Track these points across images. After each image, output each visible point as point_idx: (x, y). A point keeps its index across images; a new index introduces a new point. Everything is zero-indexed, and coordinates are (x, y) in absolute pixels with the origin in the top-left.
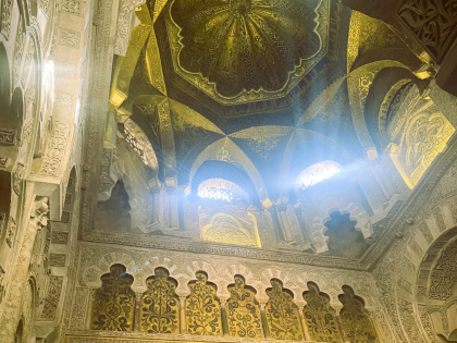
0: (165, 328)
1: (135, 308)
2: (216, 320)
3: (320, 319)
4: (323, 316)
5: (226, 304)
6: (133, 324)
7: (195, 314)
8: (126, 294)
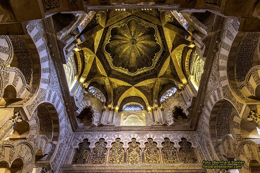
0: (100, 162)
1: (90, 155)
2: (122, 157)
3: (169, 153)
4: (172, 152)
5: (127, 150)
6: (88, 161)
7: (113, 155)
8: (87, 150)
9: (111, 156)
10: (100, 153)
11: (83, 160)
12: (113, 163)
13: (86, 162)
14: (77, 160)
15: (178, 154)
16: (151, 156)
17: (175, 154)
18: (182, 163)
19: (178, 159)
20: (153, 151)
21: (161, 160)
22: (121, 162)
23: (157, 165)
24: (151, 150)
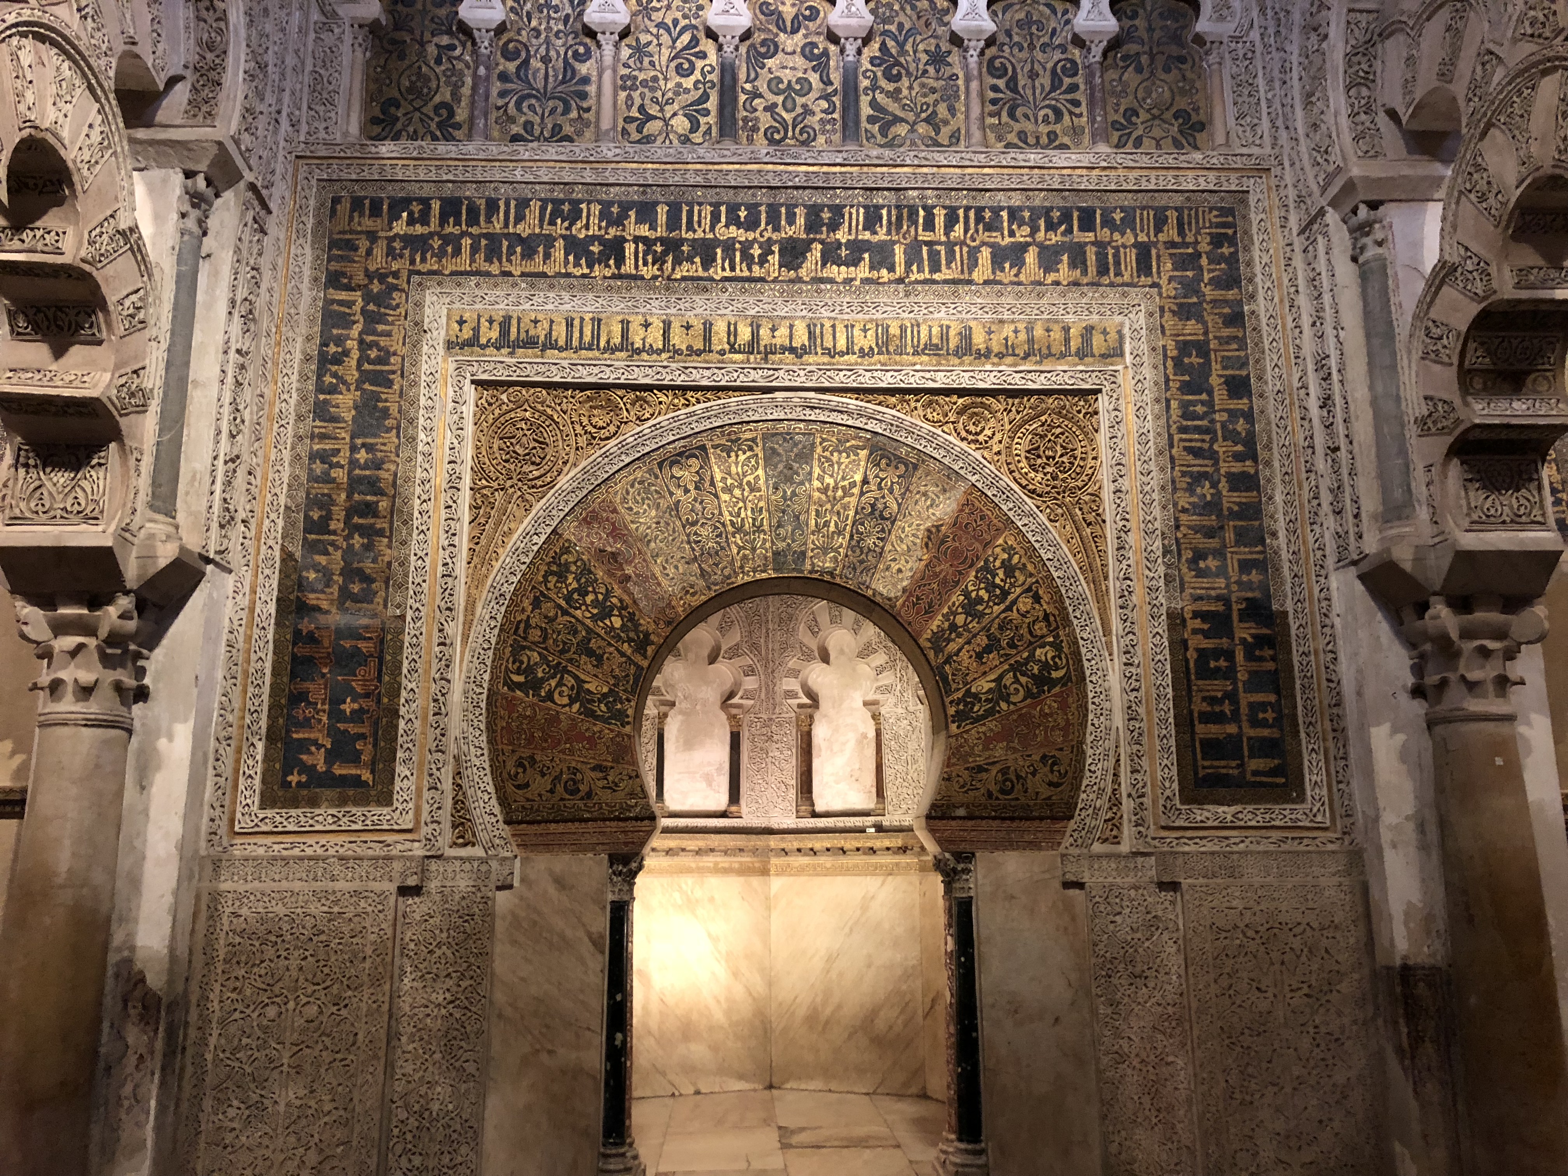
0: (557, 128)
1: (475, 76)
2: (705, 98)
3: (1033, 75)
4: (1049, 65)
5: (737, 48)
6: (472, 119)
7: (644, 84)
8: (449, 32)
9: (627, 84)
10: (546, 60)
11: (437, 108)
12: (648, 140)
13: (458, 126)
14: (393, 110)
15: (1089, 82)
16: (905, 92)
17: (1067, 81)
18: (1103, 148)
19: (1081, 115)
20: (924, 58)
21: (967, 117)
22: (703, 128)
23: (942, 159)
24: (909, 47)
